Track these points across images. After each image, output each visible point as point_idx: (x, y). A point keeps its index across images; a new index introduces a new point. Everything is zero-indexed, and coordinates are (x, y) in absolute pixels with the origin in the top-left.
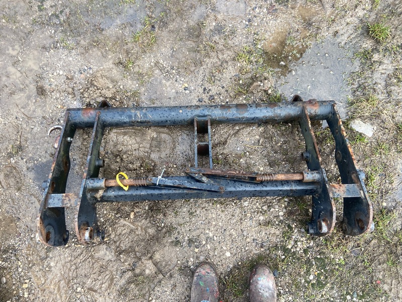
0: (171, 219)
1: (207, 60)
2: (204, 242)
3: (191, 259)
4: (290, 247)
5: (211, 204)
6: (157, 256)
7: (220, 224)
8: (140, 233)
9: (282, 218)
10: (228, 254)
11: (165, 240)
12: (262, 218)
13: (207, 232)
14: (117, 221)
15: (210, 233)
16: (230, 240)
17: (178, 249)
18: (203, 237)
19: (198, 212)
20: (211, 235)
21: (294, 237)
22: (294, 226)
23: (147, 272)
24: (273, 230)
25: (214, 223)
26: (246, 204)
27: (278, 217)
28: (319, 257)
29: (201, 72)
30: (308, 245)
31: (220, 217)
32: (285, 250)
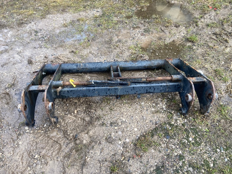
0: (99, 112)
1: (115, 50)
2: (120, 124)
3: (113, 133)
4: (173, 123)
5: (123, 105)
6: (91, 133)
7: (129, 114)
8: (80, 122)
9: (165, 109)
10: (136, 129)
11: (96, 123)
12: (153, 109)
13: (122, 118)
14: (66, 116)
15: (123, 119)
16: (136, 122)
17: (104, 128)
18: (119, 121)
19: (115, 109)
20: (124, 120)
21: (174, 118)
22: (173, 112)
23: (85, 142)
24: (161, 115)
25: (125, 114)
26: (143, 103)
27: (163, 109)
28: (192, 127)
29: (112, 54)
30: (184, 122)
31: (128, 110)
32: (171, 125)
